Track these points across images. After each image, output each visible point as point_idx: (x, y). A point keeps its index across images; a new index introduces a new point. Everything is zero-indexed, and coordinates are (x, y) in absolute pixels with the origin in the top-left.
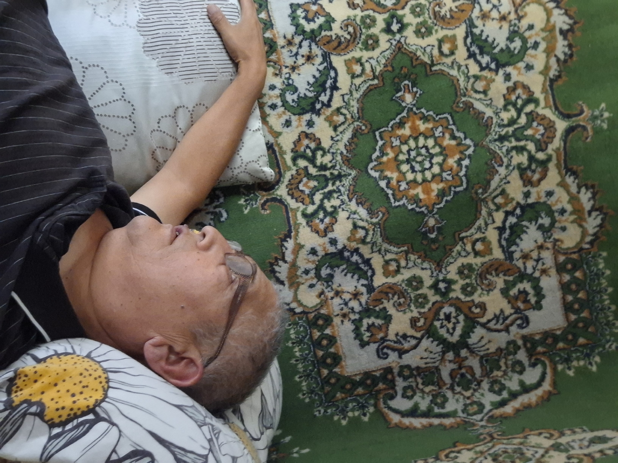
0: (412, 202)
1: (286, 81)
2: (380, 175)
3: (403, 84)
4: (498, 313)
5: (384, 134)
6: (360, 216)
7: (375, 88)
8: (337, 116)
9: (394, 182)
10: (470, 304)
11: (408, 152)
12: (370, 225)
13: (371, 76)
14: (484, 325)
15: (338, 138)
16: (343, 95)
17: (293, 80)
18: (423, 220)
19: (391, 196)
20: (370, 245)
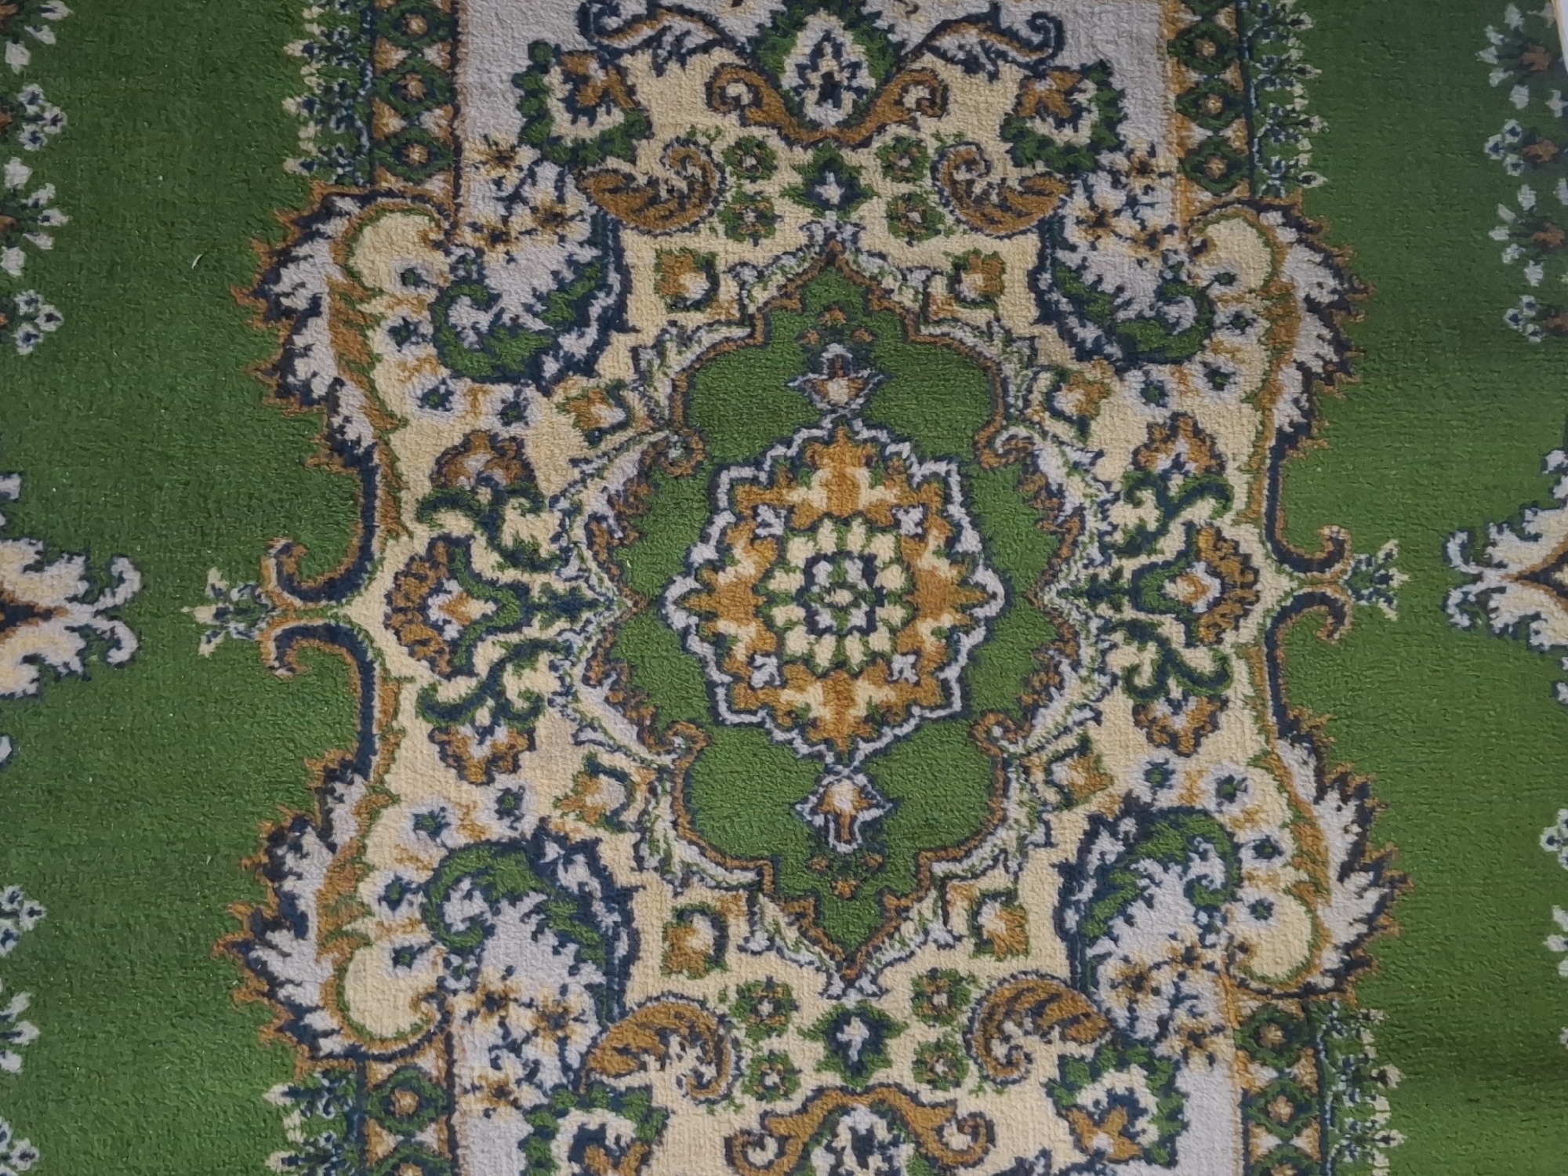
0: (895, 462)
1: (1219, 924)
2: (973, 572)
3: (854, 845)
4: (673, 66)
5: (938, 699)
6: (1064, 454)
7: (945, 848)
8: (1072, 784)
9: (935, 539)
10: (753, 114)
11: (870, 627)
12: (1036, 418)
13: (955, 888)
14: (724, 39)
15: (1078, 715)
16: (1049, 843)
17: (1196, 922)
18: (868, 401)
19: (957, 495)
20: (1042, 360)
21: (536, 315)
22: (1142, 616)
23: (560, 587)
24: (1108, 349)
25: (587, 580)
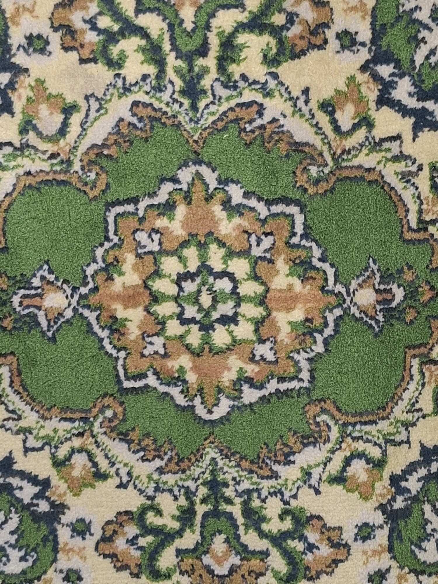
0: (309, 340)
2: (227, 397)
3: (18, 309)
5: (132, 371)
6: (317, 465)
7: (20, 374)
8: (72, 467)
9: (251, 370)
11: (184, 322)
12: (344, 445)
15: (123, 472)
16: (26, 450)
18: (357, 320)
19: (283, 386)
20: (390, 449)
21: (427, 58)
22: (198, 519)
23: (206, 82)
24: (400, 499)
25: (213, 103)
